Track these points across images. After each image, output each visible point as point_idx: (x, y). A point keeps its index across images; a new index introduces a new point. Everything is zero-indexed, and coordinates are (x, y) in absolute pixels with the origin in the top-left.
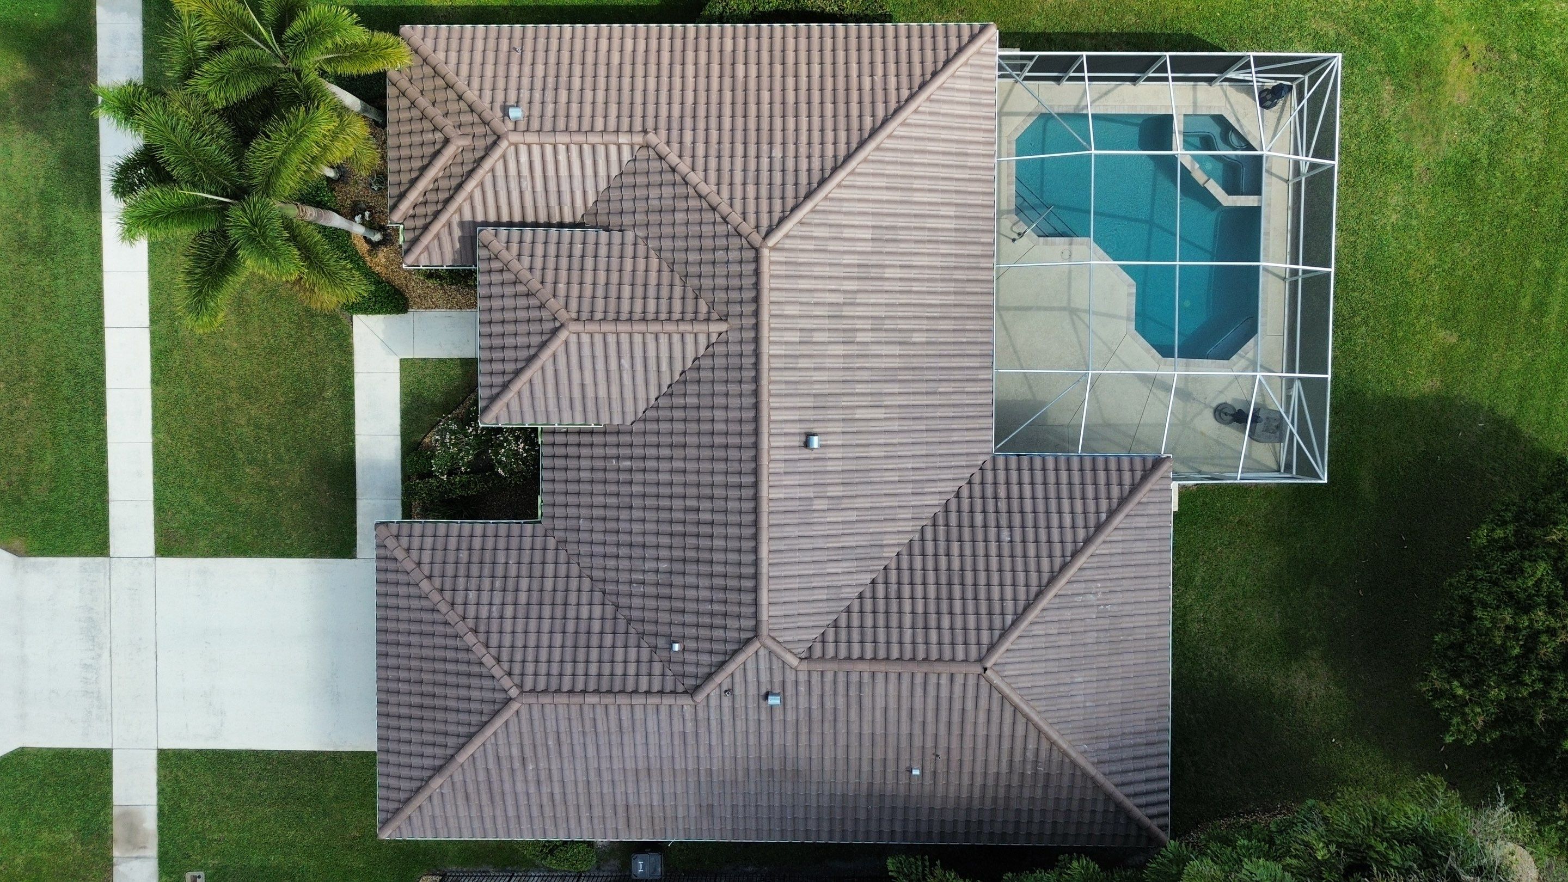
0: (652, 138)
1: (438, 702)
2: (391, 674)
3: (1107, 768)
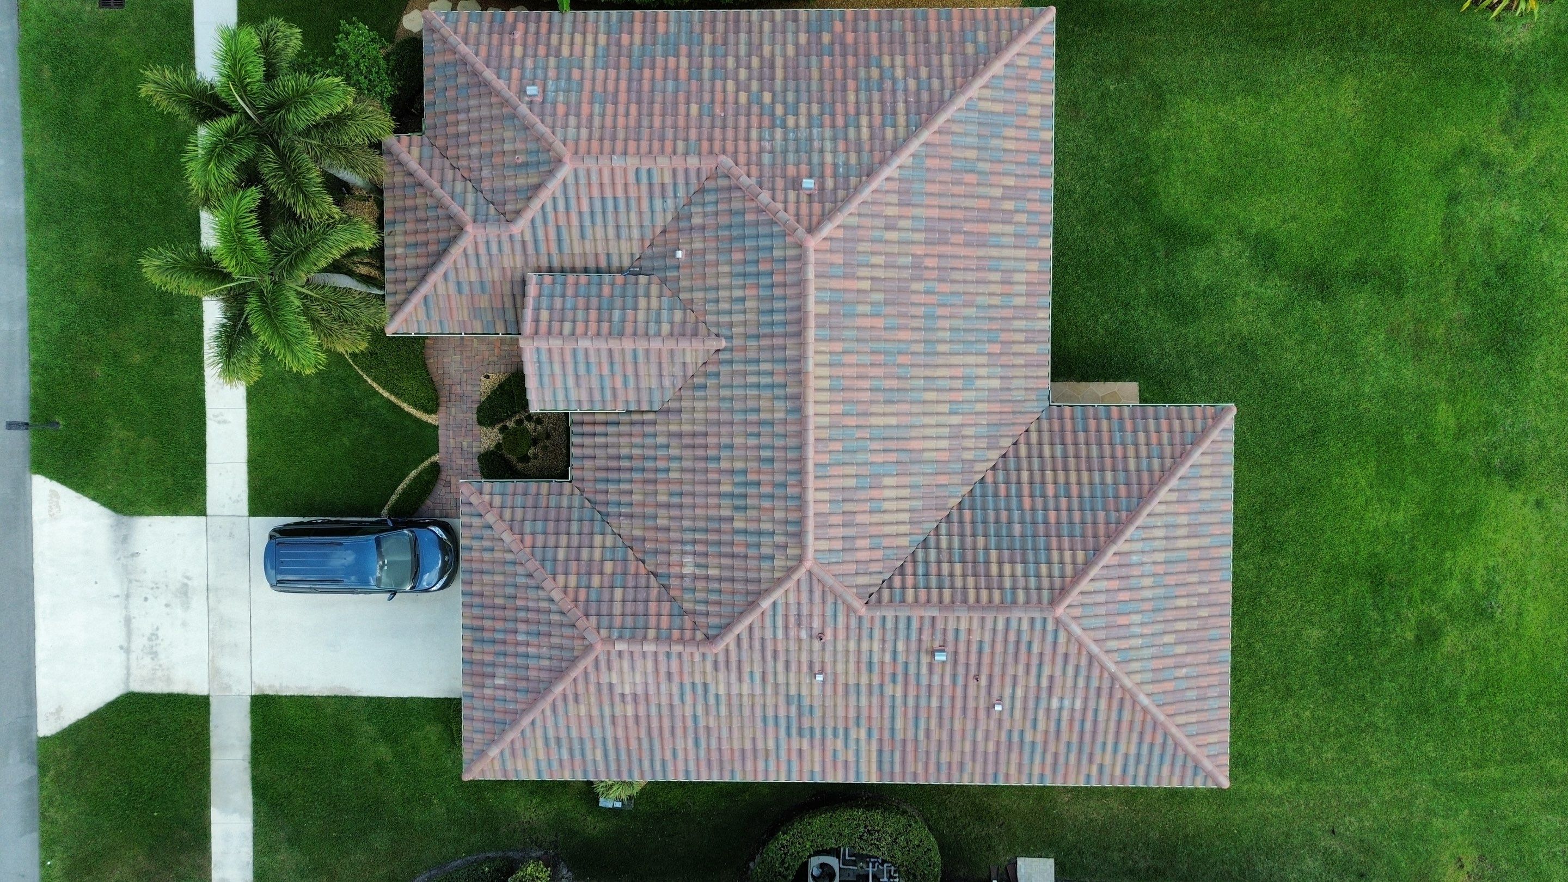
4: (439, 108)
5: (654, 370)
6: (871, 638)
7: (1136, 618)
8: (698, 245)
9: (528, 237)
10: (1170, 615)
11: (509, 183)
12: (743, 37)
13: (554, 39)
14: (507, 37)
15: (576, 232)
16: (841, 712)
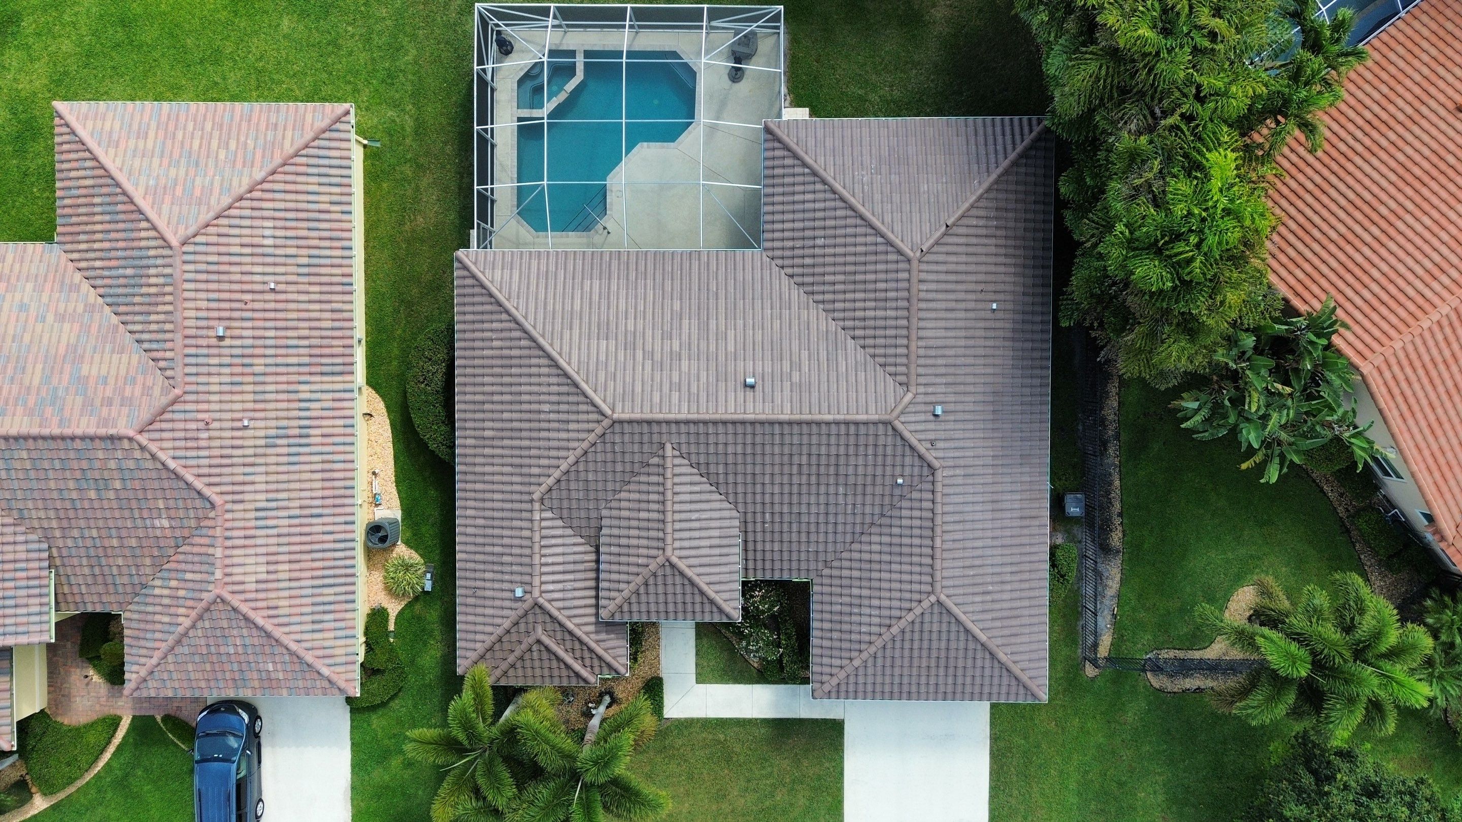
0: (536, 496)
1: (943, 654)
2: (923, 689)
3: (993, 166)
5: (10, 548)
6: (207, 384)
10: (203, 155)
16: (283, 405)
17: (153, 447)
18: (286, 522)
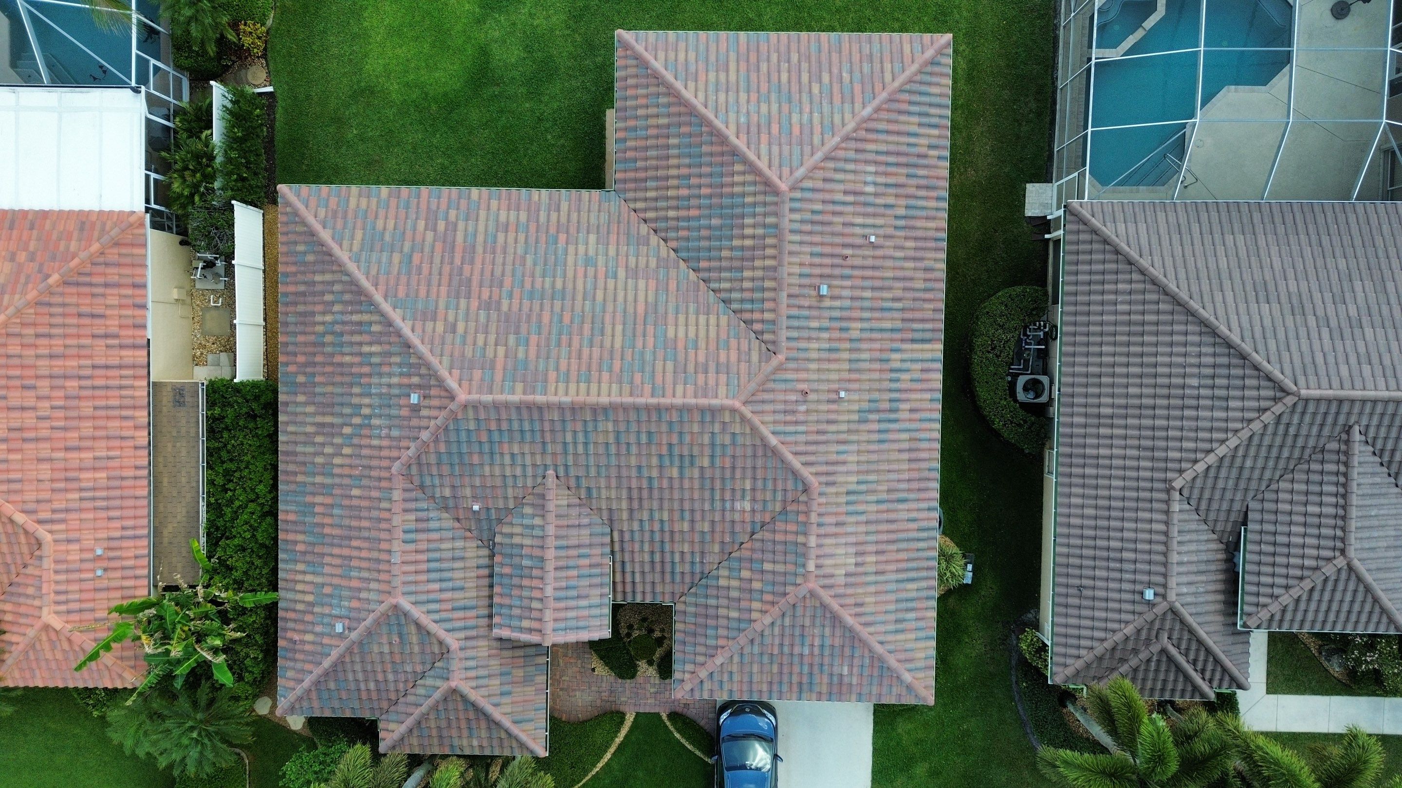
0: (1178, 484)
4: (357, 705)
5: (574, 532)
6: (806, 350)
7: (795, 118)
8: (468, 492)
9: (462, 635)
10: (795, 88)
11: (416, 649)
12: (300, 449)
13: (300, 607)
14: (298, 647)
15: (458, 595)
16: (876, 375)
17: (756, 420)
18: (873, 508)
